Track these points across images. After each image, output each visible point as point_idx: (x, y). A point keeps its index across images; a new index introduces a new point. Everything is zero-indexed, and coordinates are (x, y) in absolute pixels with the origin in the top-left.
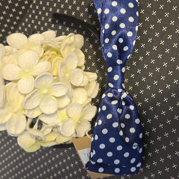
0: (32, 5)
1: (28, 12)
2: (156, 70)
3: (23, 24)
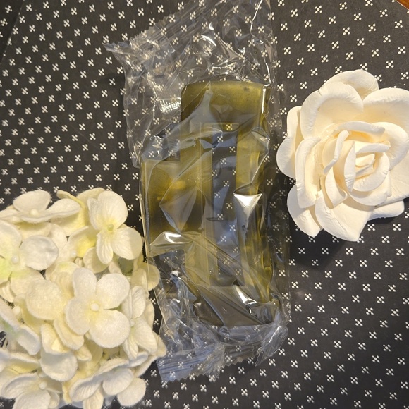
0: (10, 40)
1: (5, 55)
2: (312, 75)
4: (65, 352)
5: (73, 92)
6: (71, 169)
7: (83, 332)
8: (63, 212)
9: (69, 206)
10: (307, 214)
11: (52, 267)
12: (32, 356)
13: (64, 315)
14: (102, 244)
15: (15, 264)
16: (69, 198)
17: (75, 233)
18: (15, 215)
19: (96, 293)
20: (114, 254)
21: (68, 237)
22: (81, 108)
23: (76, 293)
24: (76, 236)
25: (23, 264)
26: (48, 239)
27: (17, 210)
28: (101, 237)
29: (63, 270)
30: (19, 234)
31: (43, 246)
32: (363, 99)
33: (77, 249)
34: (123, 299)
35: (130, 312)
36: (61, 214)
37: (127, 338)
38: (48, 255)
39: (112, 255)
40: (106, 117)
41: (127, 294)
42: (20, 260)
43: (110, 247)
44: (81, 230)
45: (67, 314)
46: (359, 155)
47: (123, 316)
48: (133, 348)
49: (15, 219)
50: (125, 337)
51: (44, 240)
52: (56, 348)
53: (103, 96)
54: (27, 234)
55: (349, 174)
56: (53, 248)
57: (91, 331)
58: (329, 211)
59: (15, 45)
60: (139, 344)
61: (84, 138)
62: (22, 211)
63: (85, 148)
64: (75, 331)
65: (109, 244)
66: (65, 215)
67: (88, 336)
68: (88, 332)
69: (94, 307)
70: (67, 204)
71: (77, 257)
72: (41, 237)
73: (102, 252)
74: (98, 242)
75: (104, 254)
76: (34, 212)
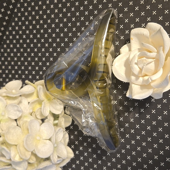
1: (13, 16)
3: (10, 29)
4: (21, 160)
5: (40, 34)
6: (37, 68)
7: (32, 150)
8: (26, 92)
9: (30, 89)
11: (20, 117)
12: (8, 160)
13: (23, 141)
14: (44, 107)
15: (3, 116)
16: (31, 85)
17: (32, 101)
18: (5, 92)
19: (39, 131)
20: (50, 111)
21: (29, 103)
22: (43, 41)
23: (30, 131)
24: (33, 103)
25: (7, 116)
26: (18, 105)
27: (7, 90)
28: (44, 104)
29: (25, 119)
30: (5, 102)
31: (16, 108)
33: (33, 109)
34: (51, 136)
35: (54, 142)
36: (25, 93)
37: (52, 154)
38: (18, 113)
39: (49, 111)
40: (54, 46)
41: (53, 134)
42: (5, 114)
43: (48, 108)
44: (35, 100)
45: (24, 141)
47: (51, 143)
48: (55, 157)
49: (4, 94)
50: (51, 153)
51: (16, 106)
52: (17, 159)
53: (53, 36)
54: (9, 102)
56: (20, 110)
57: (35, 150)
59: (18, 12)
60: (58, 155)
61: (44, 55)
62: (8, 90)
63: (44, 59)
64: (28, 149)
65: (48, 106)
66: (27, 93)
67: (34, 152)
68: (34, 150)
69: (38, 138)
70: (29, 88)
71: (33, 112)
72: (15, 104)
73: (44, 110)
74: (43, 106)
75: (45, 111)
76: (14, 91)
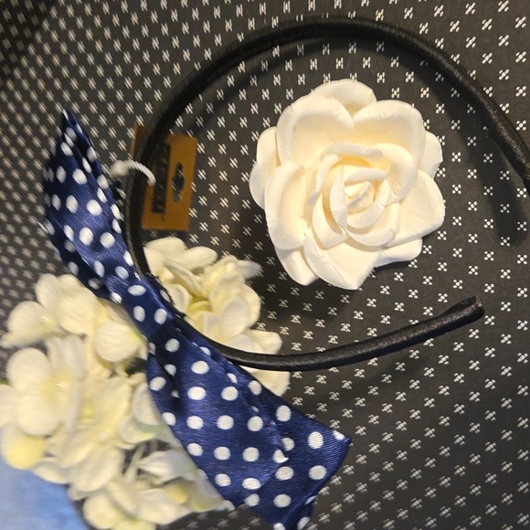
10: (296, 256)
32: (352, 116)
46: (349, 183)
55: (337, 207)
58: (321, 252)
